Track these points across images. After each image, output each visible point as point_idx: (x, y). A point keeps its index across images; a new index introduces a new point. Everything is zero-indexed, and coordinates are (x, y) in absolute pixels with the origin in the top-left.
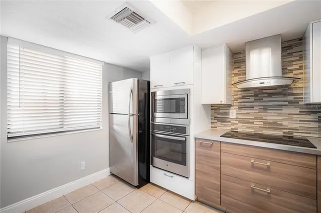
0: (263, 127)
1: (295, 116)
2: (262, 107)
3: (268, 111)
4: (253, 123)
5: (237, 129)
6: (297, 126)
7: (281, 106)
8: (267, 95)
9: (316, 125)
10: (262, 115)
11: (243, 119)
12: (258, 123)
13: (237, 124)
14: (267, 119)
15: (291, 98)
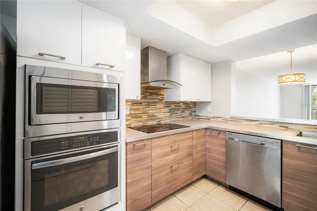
0: (147, 120)
1: (162, 110)
2: (147, 103)
3: (150, 107)
4: (141, 117)
5: (130, 125)
6: (162, 116)
7: (156, 102)
8: (149, 94)
9: (168, 114)
10: (146, 110)
11: (135, 114)
12: (145, 117)
13: (130, 120)
14: (149, 113)
15: (160, 97)
